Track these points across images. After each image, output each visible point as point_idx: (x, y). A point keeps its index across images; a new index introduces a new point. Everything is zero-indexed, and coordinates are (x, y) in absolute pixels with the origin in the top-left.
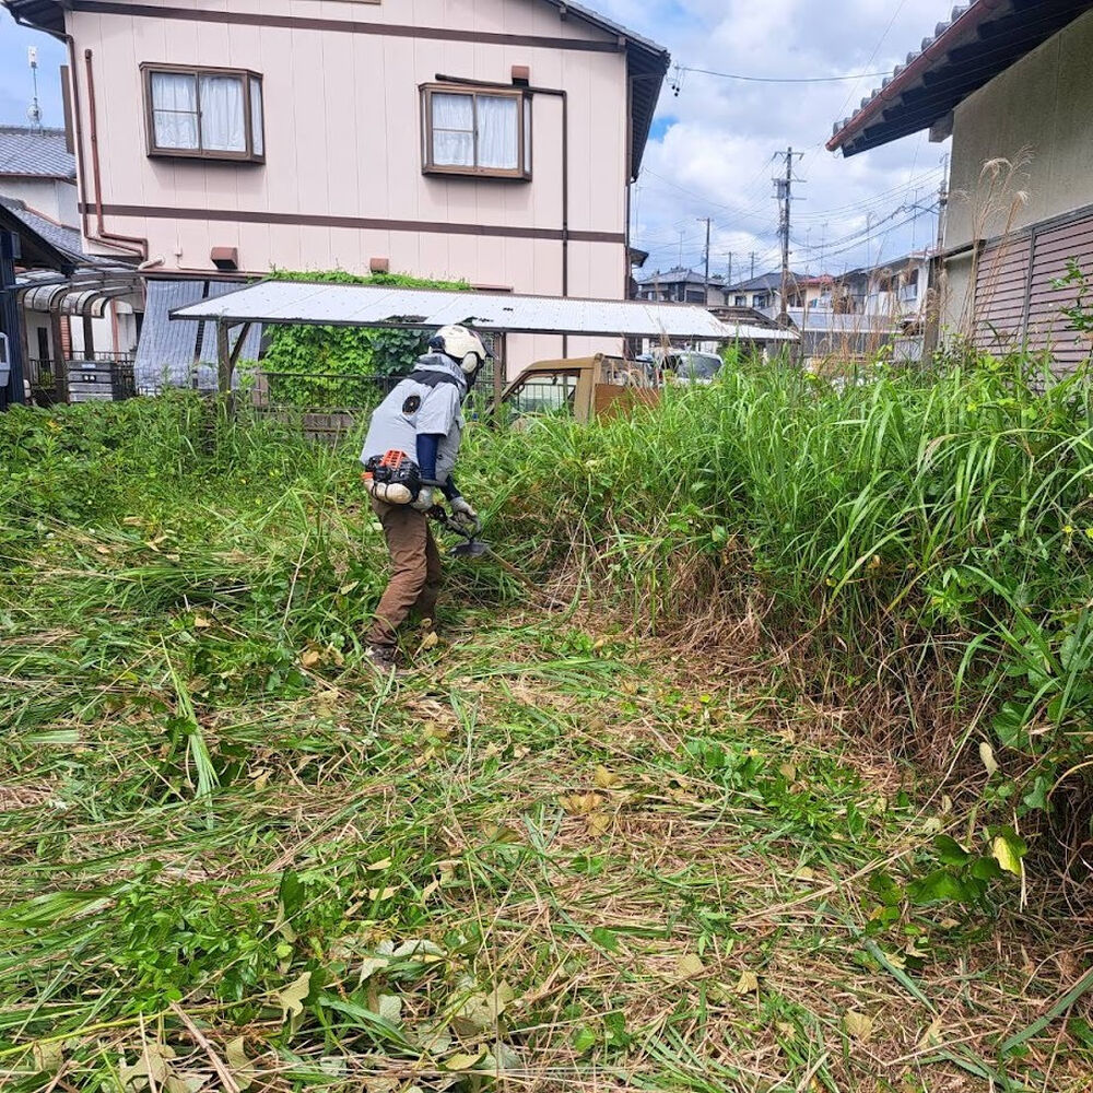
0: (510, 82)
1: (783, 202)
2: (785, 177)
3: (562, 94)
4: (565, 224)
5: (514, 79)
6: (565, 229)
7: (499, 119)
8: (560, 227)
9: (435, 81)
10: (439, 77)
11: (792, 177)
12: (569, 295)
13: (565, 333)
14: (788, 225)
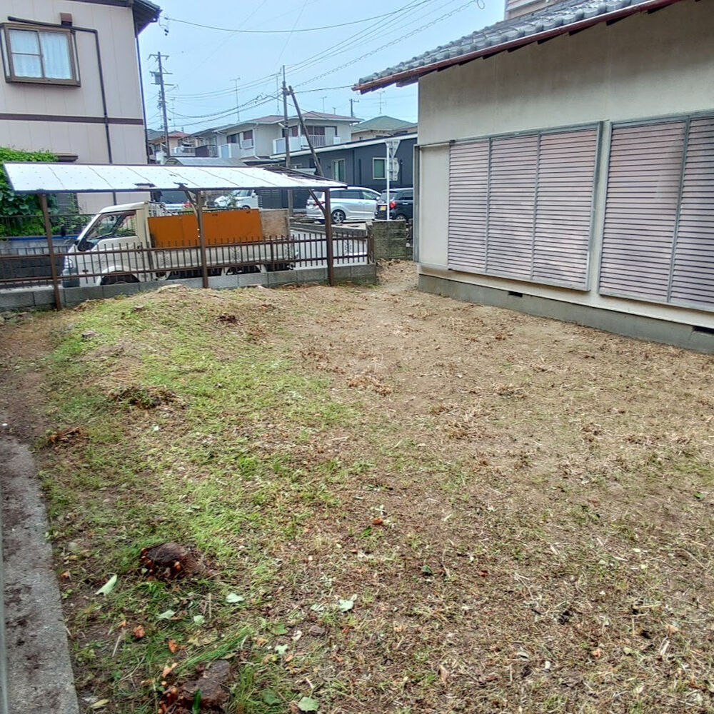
0: (60, 24)
1: (159, 86)
2: (158, 71)
3: (95, 32)
4: (105, 114)
5: (62, 22)
6: (106, 117)
7: (56, 46)
8: (103, 116)
9: (8, 22)
10: (10, 19)
11: (163, 71)
12: (114, 162)
13: (114, 191)
14: (164, 102)
